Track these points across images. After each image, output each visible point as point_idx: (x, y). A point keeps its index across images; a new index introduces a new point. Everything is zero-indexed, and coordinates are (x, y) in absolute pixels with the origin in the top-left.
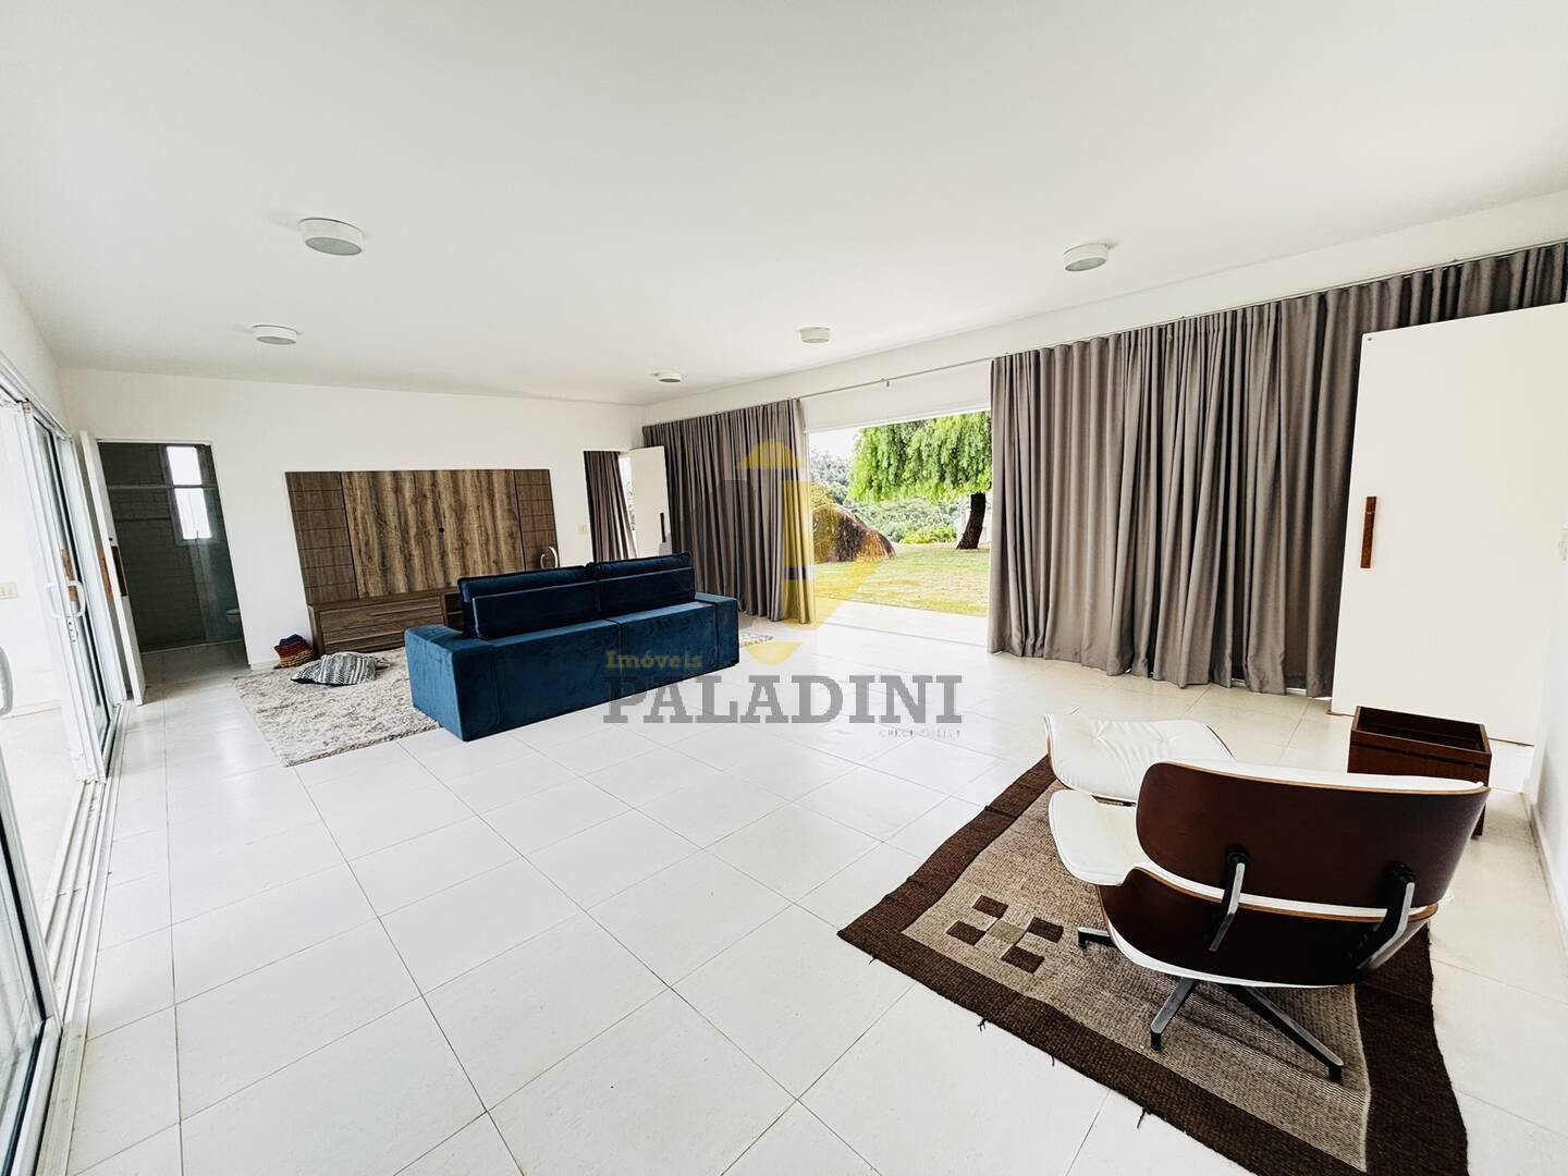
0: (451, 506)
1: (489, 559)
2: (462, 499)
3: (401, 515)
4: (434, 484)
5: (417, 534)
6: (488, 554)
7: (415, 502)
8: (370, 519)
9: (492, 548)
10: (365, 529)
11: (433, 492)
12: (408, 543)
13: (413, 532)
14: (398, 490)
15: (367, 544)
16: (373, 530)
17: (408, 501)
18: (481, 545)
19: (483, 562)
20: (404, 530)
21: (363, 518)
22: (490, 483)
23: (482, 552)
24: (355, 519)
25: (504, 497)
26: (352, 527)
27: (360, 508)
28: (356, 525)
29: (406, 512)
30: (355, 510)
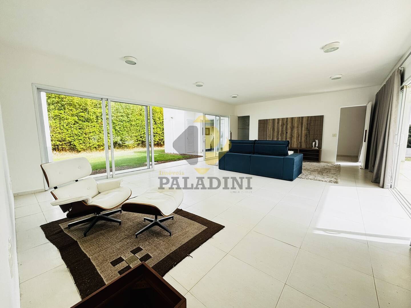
0: (290, 127)
1: (298, 141)
2: (293, 125)
3: (278, 129)
4: (287, 121)
5: (281, 133)
6: (298, 140)
7: (282, 126)
8: (271, 130)
9: (299, 139)
10: (270, 132)
11: (286, 123)
12: (278, 135)
13: (280, 133)
14: (278, 123)
15: (270, 135)
16: (272, 132)
17: (280, 125)
18: (296, 137)
19: (296, 142)
20: (278, 132)
21: (270, 129)
22: (302, 120)
23: (296, 140)
24: (269, 129)
25: (306, 124)
26: (268, 131)
27: (270, 127)
28: (269, 130)
29: (279, 128)
30: (269, 127)
